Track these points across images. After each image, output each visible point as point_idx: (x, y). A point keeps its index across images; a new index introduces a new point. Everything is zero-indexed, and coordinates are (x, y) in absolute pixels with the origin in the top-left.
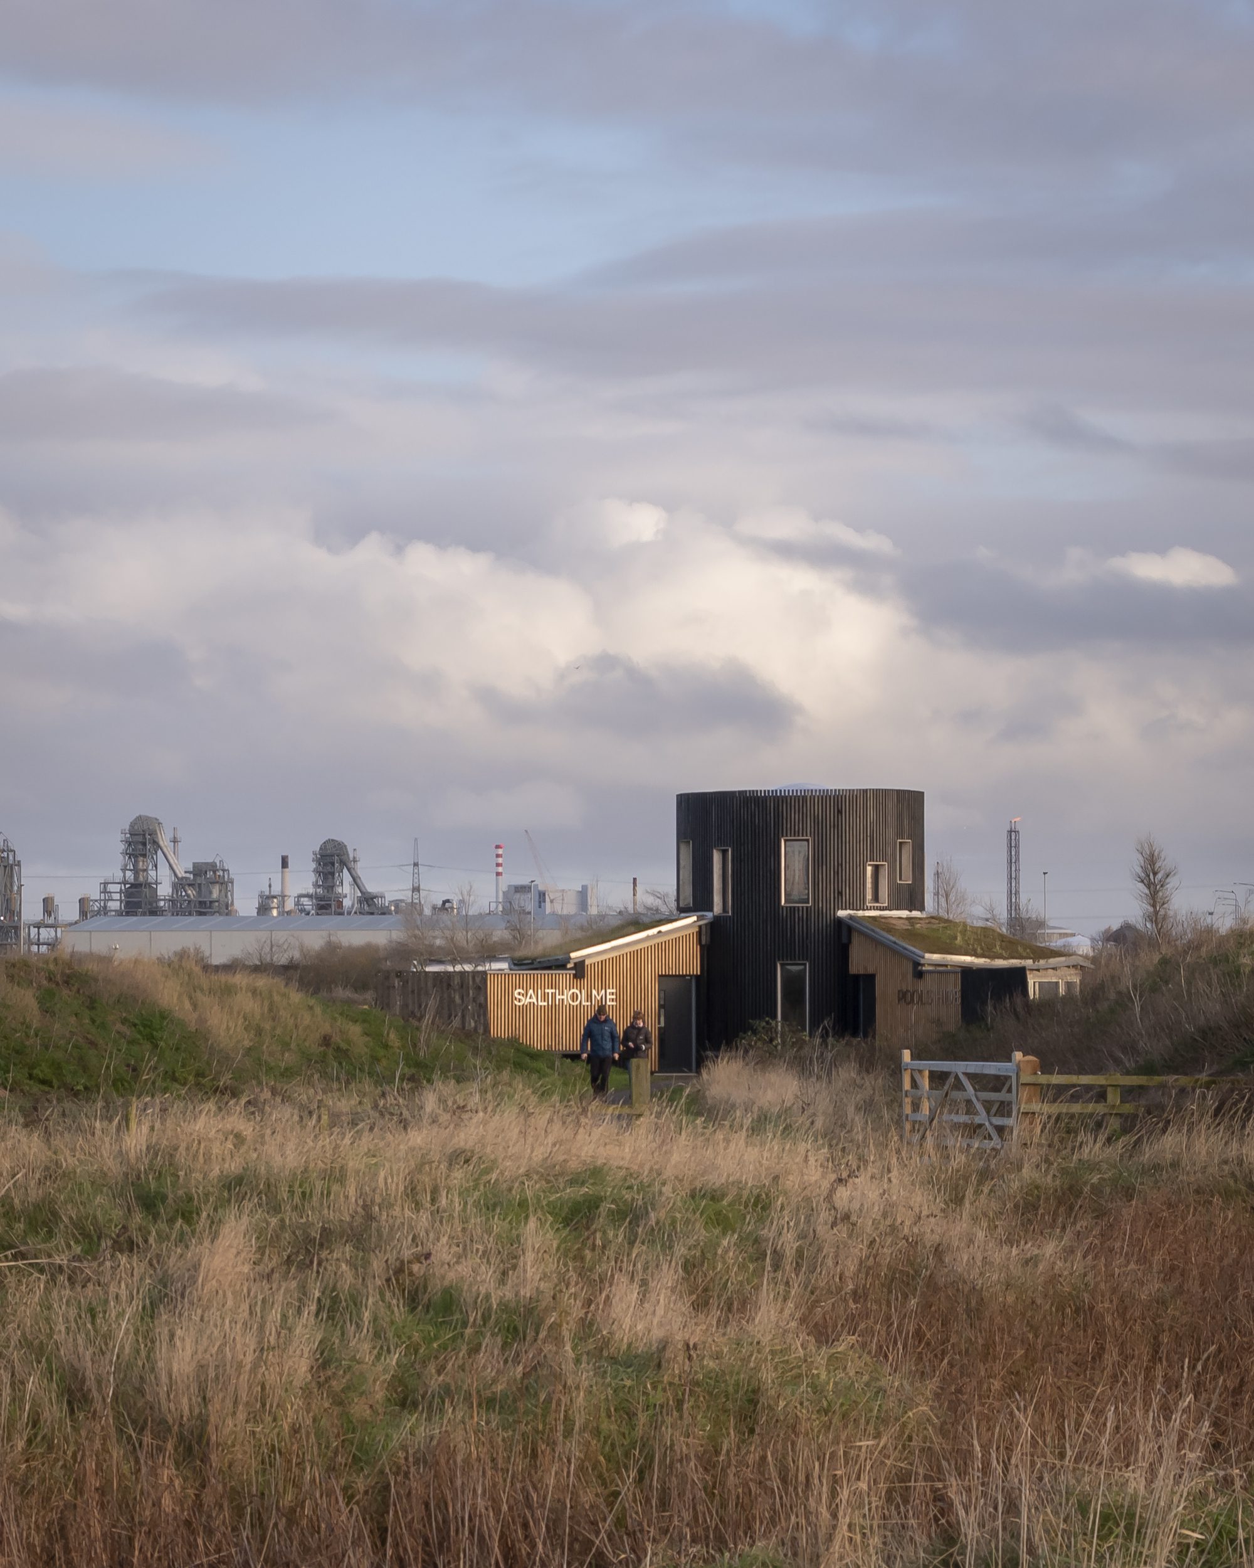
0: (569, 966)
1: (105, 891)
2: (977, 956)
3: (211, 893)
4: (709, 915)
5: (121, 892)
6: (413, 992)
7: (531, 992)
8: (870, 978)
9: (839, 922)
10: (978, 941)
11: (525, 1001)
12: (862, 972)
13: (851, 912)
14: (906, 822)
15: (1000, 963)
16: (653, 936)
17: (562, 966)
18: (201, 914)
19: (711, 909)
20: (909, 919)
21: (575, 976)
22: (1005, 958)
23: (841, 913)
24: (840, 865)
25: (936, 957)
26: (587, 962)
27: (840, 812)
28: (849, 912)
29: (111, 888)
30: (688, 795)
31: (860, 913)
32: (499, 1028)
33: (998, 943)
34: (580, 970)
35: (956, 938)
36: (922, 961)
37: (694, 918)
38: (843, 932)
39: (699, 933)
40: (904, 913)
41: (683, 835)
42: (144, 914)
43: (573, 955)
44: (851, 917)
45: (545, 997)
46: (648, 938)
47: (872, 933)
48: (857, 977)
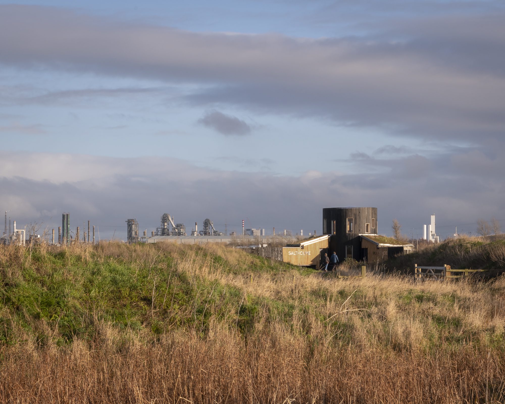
0: (300, 246)
1: (157, 230)
2: (390, 244)
3: (181, 230)
4: (331, 235)
5: (161, 230)
6: (267, 252)
7: (292, 252)
8: (367, 249)
9: (359, 236)
10: (390, 241)
11: (291, 254)
12: (365, 247)
13: (362, 234)
14: (374, 215)
15: (395, 246)
16: (319, 240)
17: (298, 246)
18: (178, 235)
19: (331, 234)
20: (374, 236)
21: (302, 249)
22: (396, 245)
23: (360, 235)
24: (359, 224)
25: (382, 244)
26: (304, 246)
27: (359, 212)
28: (361, 234)
29: (159, 229)
30: (326, 208)
31: (364, 235)
32: (286, 260)
33: (394, 241)
34: (303, 247)
35: (385, 240)
36: (379, 245)
37: (327, 236)
38: (360, 239)
39: (328, 239)
40: (373, 235)
41: (324, 217)
42: (166, 235)
43: (301, 244)
44: (362, 236)
45: (295, 253)
46: (318, 240)
47: (367, 239)
48: (363, 249)
